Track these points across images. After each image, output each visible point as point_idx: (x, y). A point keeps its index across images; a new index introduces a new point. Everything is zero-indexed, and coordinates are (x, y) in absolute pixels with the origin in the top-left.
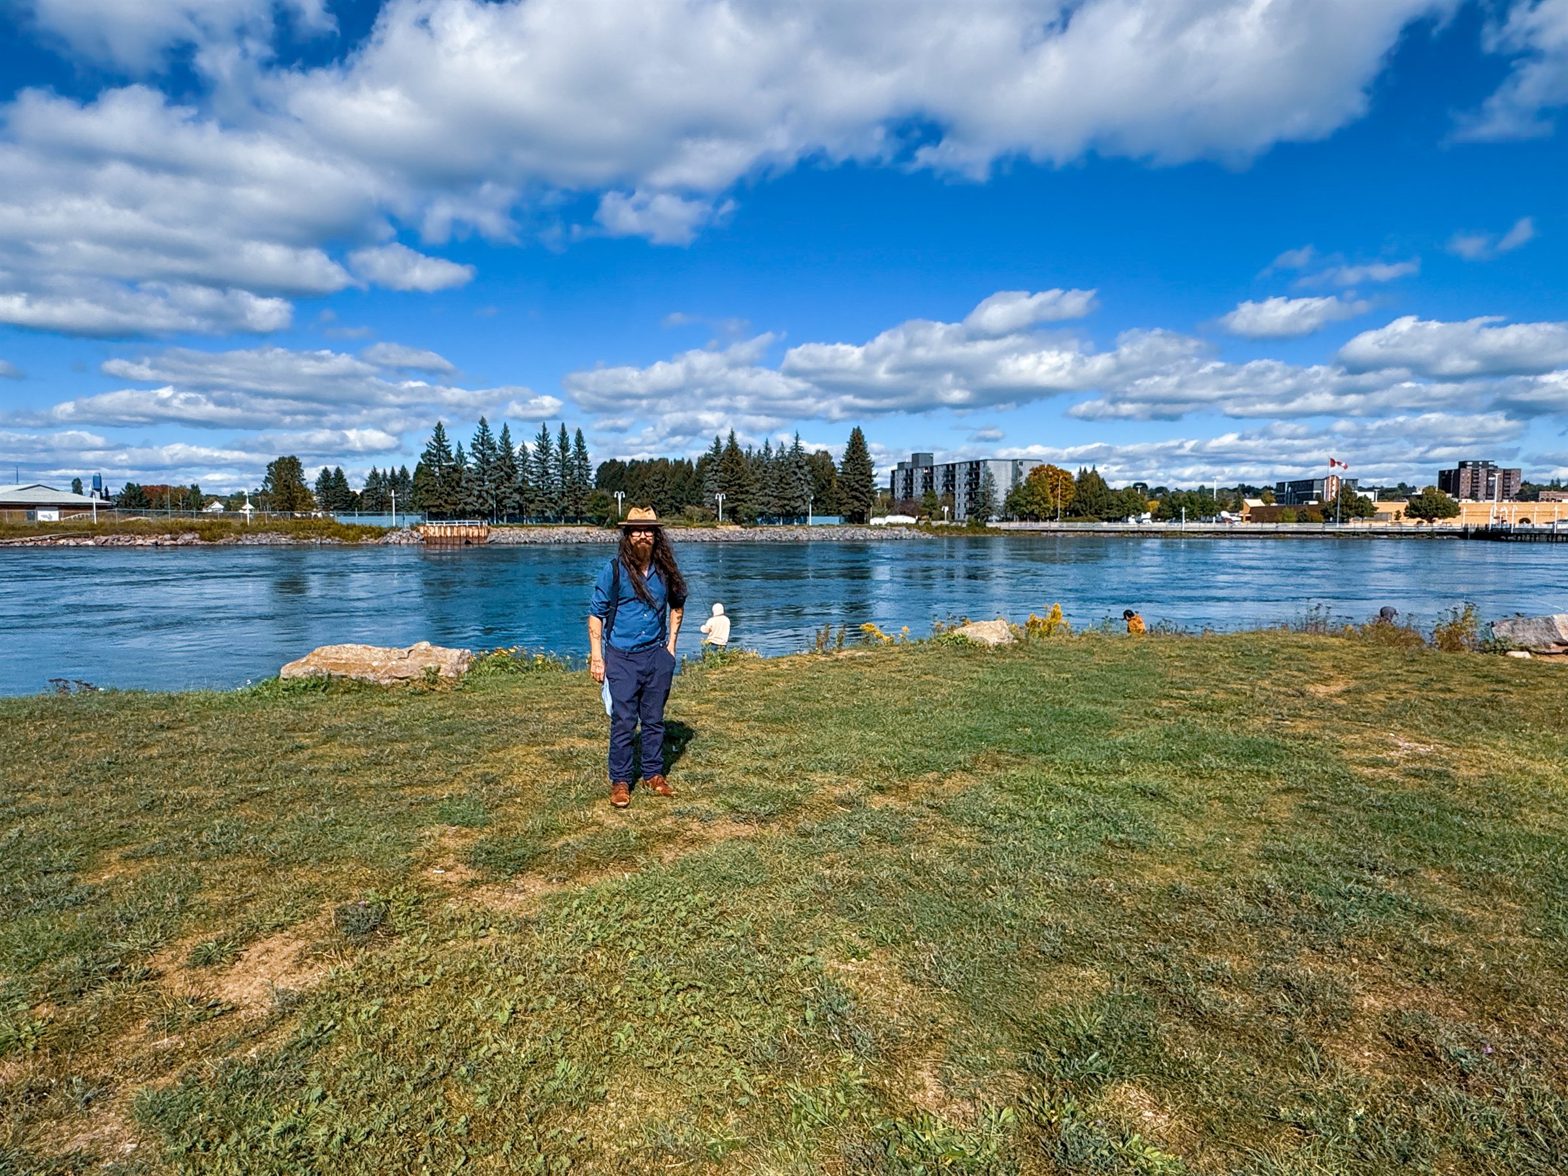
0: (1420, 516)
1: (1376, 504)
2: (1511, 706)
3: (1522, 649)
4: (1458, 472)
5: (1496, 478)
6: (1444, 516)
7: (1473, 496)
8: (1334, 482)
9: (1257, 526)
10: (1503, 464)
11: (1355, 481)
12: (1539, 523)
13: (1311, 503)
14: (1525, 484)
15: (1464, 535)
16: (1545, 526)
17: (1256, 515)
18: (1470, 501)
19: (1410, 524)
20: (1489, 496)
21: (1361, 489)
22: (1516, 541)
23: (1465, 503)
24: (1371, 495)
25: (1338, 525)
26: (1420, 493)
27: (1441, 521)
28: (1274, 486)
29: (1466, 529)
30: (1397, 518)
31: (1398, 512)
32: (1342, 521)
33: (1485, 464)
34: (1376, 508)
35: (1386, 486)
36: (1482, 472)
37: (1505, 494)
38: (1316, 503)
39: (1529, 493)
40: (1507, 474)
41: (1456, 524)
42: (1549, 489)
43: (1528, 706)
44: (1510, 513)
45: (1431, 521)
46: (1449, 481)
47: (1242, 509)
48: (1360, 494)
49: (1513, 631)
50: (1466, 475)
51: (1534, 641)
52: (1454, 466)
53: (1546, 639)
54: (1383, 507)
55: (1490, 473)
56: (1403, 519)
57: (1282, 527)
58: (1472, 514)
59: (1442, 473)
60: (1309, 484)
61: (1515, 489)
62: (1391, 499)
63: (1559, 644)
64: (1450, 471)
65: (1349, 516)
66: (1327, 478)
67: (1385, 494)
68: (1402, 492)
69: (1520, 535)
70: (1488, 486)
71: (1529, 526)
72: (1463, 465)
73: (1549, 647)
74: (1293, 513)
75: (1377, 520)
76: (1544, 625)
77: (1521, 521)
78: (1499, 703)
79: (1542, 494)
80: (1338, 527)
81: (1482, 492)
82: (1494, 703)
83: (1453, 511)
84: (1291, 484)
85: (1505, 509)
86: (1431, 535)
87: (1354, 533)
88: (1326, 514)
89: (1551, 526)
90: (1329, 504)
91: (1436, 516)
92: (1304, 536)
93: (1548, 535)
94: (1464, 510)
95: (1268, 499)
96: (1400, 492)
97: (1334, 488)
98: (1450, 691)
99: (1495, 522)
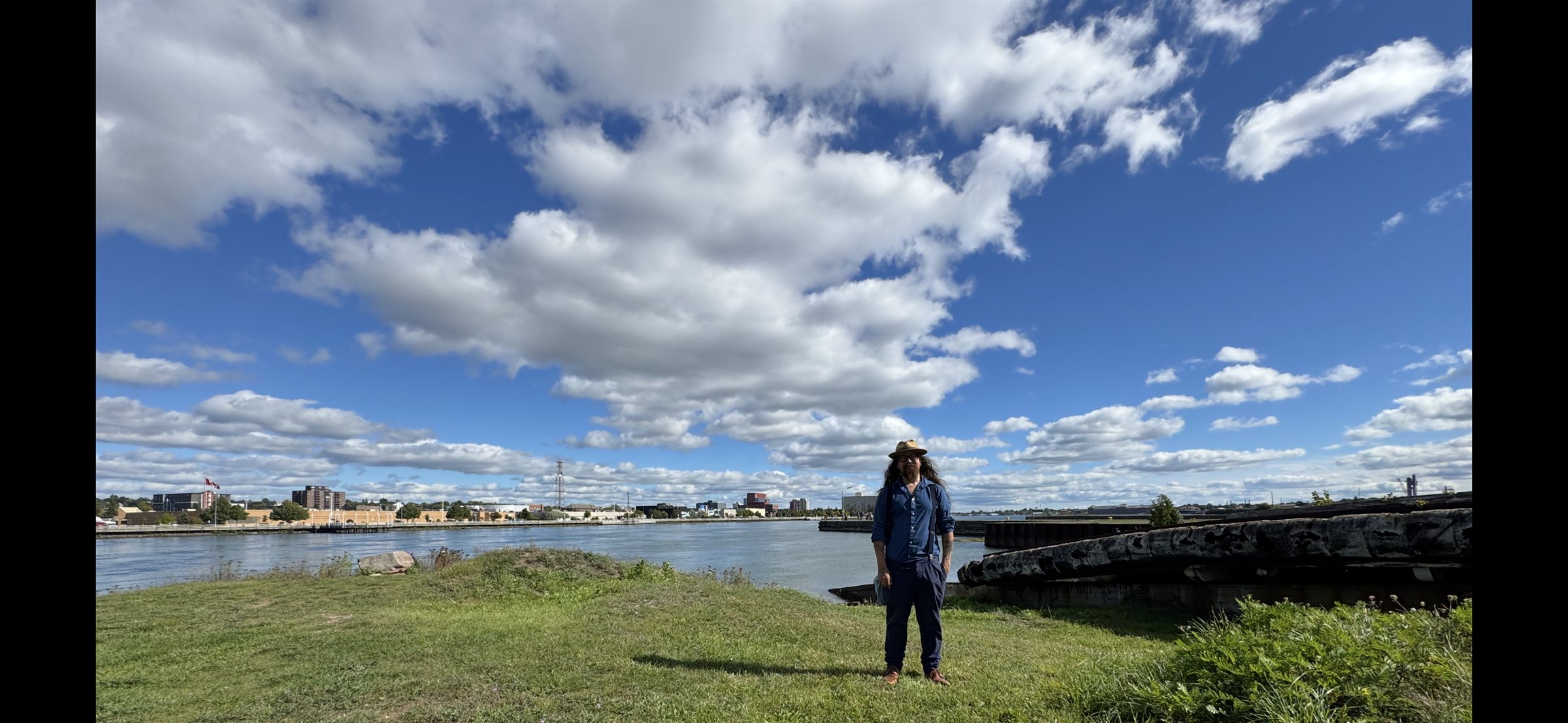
0: (280, 519)
1: (246, 511)
2: (384, 595)
3: (377, 573)
4: (305, 492)
5: (331, 498)
6: (299, 519)
7: (316, 507)
8: (210, 496)
9: (136, 528)
10: (334, 490)
11: (228, 495)
12: (358, 522)
13: (189, 510)
14: (347, 501)
15: (313, 530)
16: (361, 524)
17: (131, 519)
18: (315, 510)
19: (274, 524)
20: (327, 507)
21: (233, 502)
22: (346, 533)
23: (312, 511)
24: (242, 505)
25: (216, 526)
26: (279, 505)
27: (296, 522)
28: (151, 498)
29: (314, 526)
30: (264, 520)
31: (265, 517)
32: (219, 522)
33: (323, 488)
34: (247, 514)
35: (253, 501)
36: (321, 493)
37: (336, 506)
38: (194, 510)
39: (350, 506)
40: (337, 495)
41: (308, 524)
42: (361, 504)
43: (393, 593)
44: (342, 517)
45: (289, 522)
46: (299, 497)
47: (116, 514)
48: (233, 505)
49: (371, 563)
50: (310, 494)
51: (384, 568)
52: (303, 489)
53: (390, 565)
54: (253, 513)
55: (327, 493)
56: (269, 521)
57: (162, 527)
58: (316, 517)
59: (294, 493)
60: (187, 497)
61: (342, 504)
62: (259, 508)
63: (396, 567)
64: (300, 492)
65: (225, 519)
66: (203, 493)
67: (252, 505)
68: (266, 504)
69: (348, 529)
70: (325, 501)
71: (353, 524)
72: (308, 488)
73: (390, 569)
74: (173, 517)
75: (248, 522)
76: (388, 558)
77: (348, 521)
78: (377, 594)
79: (358, 507)
80: (215, 527)
81: (322, 505)
82: (374, 595)
83: (304, 516)
84: (168, 496)
85: (338, 514)
86: (290, 531)
87: (230, 531)
88: (205, 518)
89: (365, 524)
90: (206, 510)
91: (293, 519)
92: (185, 534)
93: (364, 529)
94: (312, 515)
95: (145, 507)
96: (265, 504)
97: (210, 500)
98: (346, 593)
99: (332, 522)
